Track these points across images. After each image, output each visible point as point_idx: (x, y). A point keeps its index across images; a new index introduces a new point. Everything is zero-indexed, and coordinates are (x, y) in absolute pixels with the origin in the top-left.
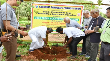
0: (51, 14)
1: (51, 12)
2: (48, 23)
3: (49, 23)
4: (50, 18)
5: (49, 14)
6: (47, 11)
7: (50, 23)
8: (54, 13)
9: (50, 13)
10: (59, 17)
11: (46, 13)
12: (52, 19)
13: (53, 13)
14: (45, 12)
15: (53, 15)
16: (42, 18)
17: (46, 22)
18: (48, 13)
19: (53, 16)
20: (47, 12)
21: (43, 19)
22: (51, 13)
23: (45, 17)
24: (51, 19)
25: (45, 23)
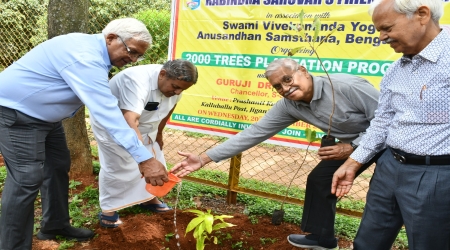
0: (264, 37)
1: (261, 24)
2: (240, 88)
3: (247, 89)
4: (253, 58)
5: (251, 37)
6: (244, 22)
7: (254, 88)
8: (281, 32)
9: (254, 32)
10: (307, 55)
11: (235, 32)
12: (266, 65)
13: (275, 32)
14: (234, 26)
15: (273, 43)
16: (218, 57)
17: (232, 82)
18: (247, 32)
19: (275, 48)
20: (242, 26)
21: (220, 65)
22: (261, 31)
23: (229, 55)
24: (261, 66)
25: (229, 87)
